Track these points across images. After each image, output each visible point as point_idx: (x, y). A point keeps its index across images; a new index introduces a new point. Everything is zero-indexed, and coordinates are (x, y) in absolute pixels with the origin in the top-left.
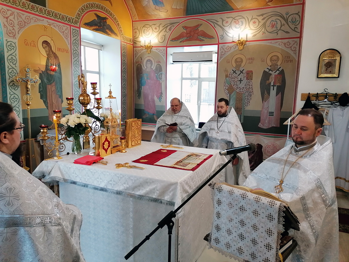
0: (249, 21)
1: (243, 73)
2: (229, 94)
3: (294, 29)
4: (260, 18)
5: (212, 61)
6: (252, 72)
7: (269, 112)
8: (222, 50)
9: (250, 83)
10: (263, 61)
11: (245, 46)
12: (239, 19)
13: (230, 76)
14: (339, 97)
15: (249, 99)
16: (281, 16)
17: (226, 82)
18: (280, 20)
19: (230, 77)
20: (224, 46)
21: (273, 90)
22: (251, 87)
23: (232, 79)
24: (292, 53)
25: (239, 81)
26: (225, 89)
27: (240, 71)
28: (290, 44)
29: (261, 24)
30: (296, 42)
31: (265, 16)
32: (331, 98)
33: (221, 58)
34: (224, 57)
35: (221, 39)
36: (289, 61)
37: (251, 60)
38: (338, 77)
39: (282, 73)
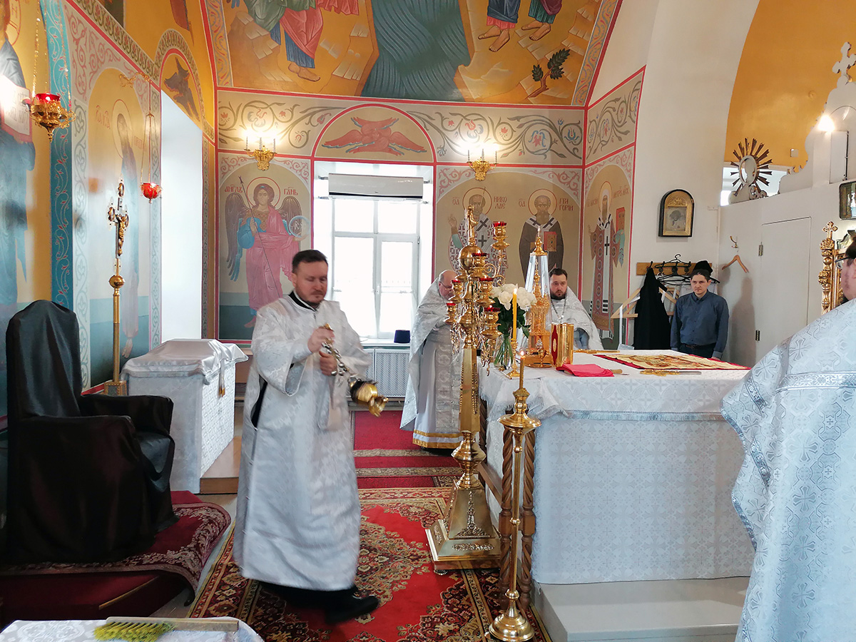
0: (495, 128)
1: (486, 226)
3: (572, 151)
4: (515, 124)
5: (421, 197)
8: (443, 177)
10: (522, 205)
11: (488, 173)
12: (475, 120)
13: (462, 231)
14: (691, 269)
16: (549, 124)
17: (453, 244)
18: (550, 135)
19: (460, 232)
20: (447, 169)
24: (570, 193)
25: (479, 241)
26: (452, 258)
27: (481, 221)
28: (567, 177)
29: (516, 135)
30: (576, 174)
31: (522, 121)
32: (681, 271)
33: (440, 193)
34: (447, 191)
35: (441, 155)
36: (567, 209)
37: (500, 202)
38: (691, 236)
39: (556, 228)
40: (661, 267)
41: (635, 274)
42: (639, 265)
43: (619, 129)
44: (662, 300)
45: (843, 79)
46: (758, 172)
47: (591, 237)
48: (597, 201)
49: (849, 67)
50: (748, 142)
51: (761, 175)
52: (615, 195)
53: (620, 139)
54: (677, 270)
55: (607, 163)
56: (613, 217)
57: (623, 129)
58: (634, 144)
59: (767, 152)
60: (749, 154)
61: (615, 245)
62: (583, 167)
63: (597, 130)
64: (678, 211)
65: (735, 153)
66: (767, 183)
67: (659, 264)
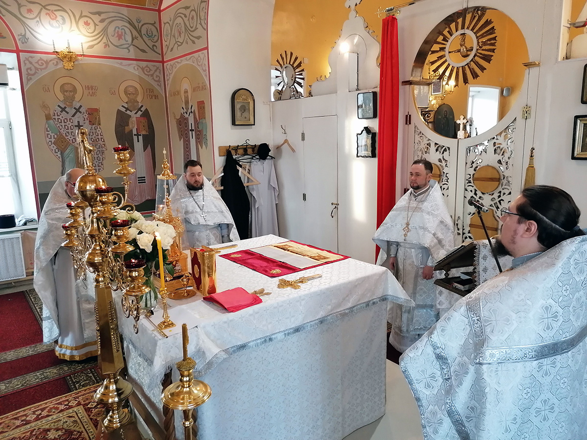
0: (77, 20)
1: (80, 112)
2: (59, 153)
3: (151, 47)
4: (97, 18)
5: (6, 84)
6: (97, 110)
7: (138, 178)
8: (28, 65)
9: (98, 130)
10: (113, 93)
11: (76, 63)
12: (56, 11)
13: (56, 117)
15: (101, 159)
16: (129, 22)
17: (49, 130)
18: (130, 30)
19: (55, 119)
20: (32, 57)
21: (138, 141)
22: (101, 138)
23: (61, 122)
24: (155, 84)
25: (76, 126)
26: (50, 143)
27: (75, 108)
28: (150, 70)
29: (99, 29)
30: (158, 68)
31: (103, 16)
32: (250, 151)
33: (28, 80)
34: (35, 79)
35: (23, 43)
36: (154, 97)
37: (92, 90)
38: (254, 125)
39: (146, 114)
40: (236, 148)
41: (218, 155)
42: (220, 147)
43: (191, 33)
44: (240, 174)
45: (353, 14)
46: (296, 78)
47: (177, 122)
48: (179, 93)
49: (356, 5)
50: (287, 52)
51: (297, 79)
52: (194, 90)
53: (194, 42)
54: (247, 150)
55: (184, 61)
56: (195, 108)
57: (195, 34)
58: (207, 48)
59: (300, 63)
60: (288, 63)
61: (199, 131)
62: (163, 62)
63: (171, 31)
64: (244, 106)
65: (278, 61)
66: (302, 87)
67: (235, 147)
